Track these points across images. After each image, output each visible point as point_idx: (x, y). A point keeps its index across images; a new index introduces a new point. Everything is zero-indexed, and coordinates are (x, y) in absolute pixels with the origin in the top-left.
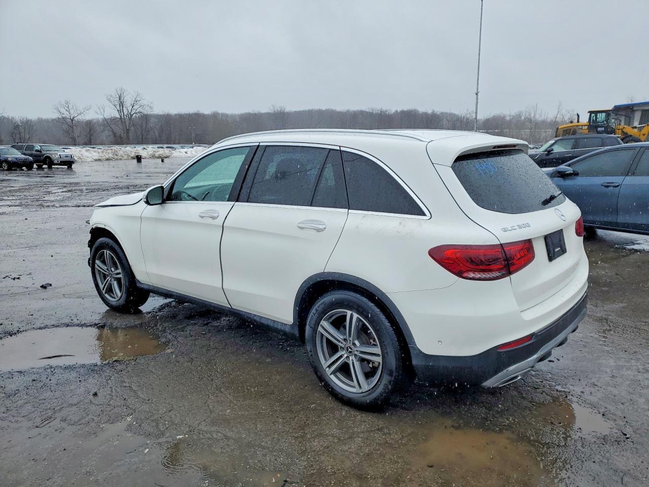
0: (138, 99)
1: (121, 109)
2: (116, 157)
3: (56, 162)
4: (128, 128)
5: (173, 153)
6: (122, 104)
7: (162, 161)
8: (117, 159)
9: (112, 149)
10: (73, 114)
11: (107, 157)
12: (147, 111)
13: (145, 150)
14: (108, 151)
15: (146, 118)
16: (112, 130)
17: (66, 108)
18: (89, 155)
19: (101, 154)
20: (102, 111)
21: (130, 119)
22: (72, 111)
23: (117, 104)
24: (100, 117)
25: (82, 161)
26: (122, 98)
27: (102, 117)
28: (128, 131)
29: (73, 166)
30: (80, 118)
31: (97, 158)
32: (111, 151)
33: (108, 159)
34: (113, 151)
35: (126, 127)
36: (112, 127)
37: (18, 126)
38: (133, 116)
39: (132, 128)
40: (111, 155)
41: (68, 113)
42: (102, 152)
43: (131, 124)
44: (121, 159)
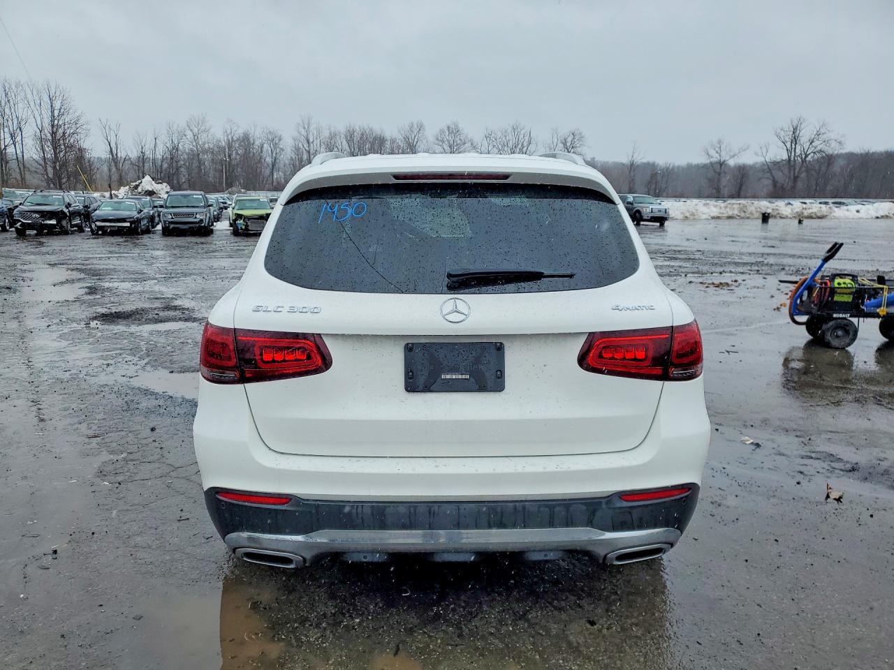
0: (822, 131)
1: (793, 146)
2: (742, 215)
3: (645, 217)
4: (796, 174)
5: (835, 212)
6: (795, 140)
7: (800, 222)
8: (743, 218)
9: (740, 204)
10: (725, 156)
11: (730, 213)
12: (834, 149)
13: (790, 206)
14: (735, 206)
15: (829, 159)
16: (773, 177)
17: (717, 149)
18: (705, 210)
19: (723, 210)
20: (764, 151)
21: (804, 161)
22: (723, 153)
23: (787, 139)
24: (760, 160)
25: (694, 219)
26: (798, 132)
27: (763, 159)
28: (796, 178)
29: (667, 223)
30: (732, 163)
31: (715, 214)
32: (738, 206)
33: (730, 217)
34: (741, 206)
35: (794, 173)
36: (774, 174)
37: (656, 174)
38: (810, 156)
39: (803, 175)
40: (736, 212)
41: (717, 155)
42: (726, 207)
43: (803, 169)
44: (748, 218)
